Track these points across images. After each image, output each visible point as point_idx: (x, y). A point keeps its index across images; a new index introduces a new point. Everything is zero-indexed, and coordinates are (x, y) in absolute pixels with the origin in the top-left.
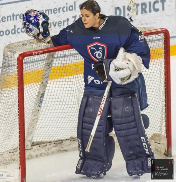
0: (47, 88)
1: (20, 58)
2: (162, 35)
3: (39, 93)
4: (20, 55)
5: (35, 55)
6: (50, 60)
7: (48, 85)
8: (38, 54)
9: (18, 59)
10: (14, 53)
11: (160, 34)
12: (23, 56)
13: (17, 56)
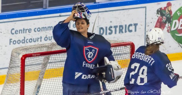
0: (43, 82)
1: (23, 58)
2: (129, 46)
3: (37, 85)
4: (23, 56)
5: (34, 56)
6: (46, 61)
7: (44, 79)
8: (37, 56)
9: (22, 59)
10: (19, 54)
11: (127, 46)
12: (25, 56)
13: (21, 56)
